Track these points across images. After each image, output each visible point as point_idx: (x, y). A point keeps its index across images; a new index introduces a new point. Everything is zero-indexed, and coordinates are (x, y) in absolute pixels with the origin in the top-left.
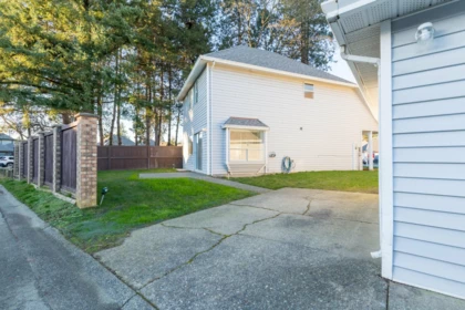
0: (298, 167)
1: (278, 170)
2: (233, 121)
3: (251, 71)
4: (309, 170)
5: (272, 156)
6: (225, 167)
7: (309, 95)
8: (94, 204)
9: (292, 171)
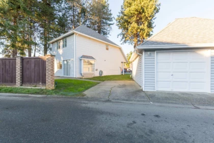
0: (104, 74)
1: (98, 75)
2: (84, 57)
3: (90, 38)
4: (107, 75)
5: (97, 70)
6: (81, 74)
7: (107, 49)
8: (54, 88)
9: (103, 75)
